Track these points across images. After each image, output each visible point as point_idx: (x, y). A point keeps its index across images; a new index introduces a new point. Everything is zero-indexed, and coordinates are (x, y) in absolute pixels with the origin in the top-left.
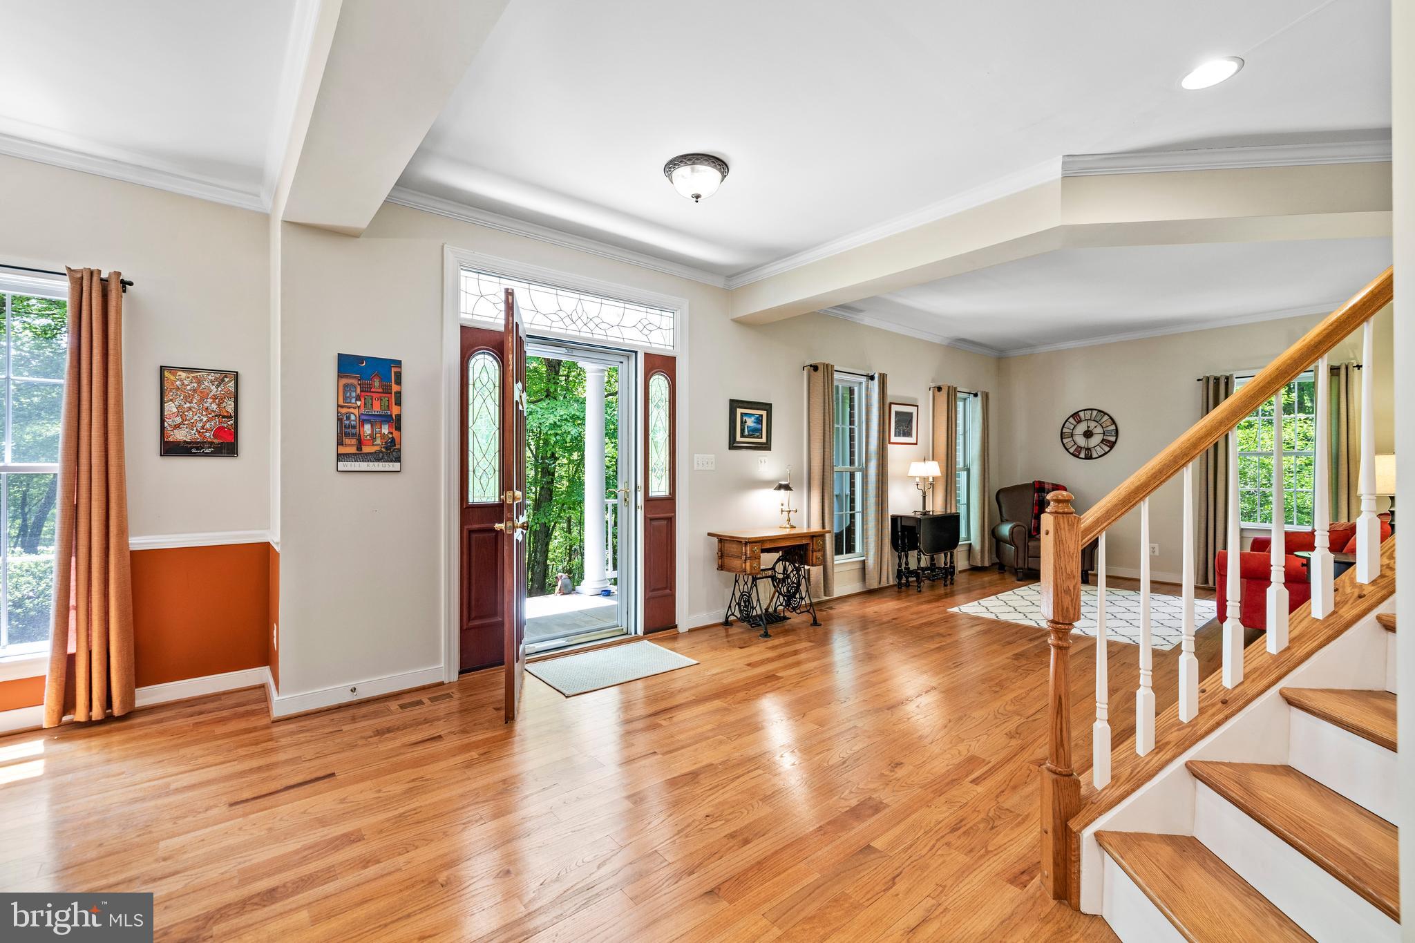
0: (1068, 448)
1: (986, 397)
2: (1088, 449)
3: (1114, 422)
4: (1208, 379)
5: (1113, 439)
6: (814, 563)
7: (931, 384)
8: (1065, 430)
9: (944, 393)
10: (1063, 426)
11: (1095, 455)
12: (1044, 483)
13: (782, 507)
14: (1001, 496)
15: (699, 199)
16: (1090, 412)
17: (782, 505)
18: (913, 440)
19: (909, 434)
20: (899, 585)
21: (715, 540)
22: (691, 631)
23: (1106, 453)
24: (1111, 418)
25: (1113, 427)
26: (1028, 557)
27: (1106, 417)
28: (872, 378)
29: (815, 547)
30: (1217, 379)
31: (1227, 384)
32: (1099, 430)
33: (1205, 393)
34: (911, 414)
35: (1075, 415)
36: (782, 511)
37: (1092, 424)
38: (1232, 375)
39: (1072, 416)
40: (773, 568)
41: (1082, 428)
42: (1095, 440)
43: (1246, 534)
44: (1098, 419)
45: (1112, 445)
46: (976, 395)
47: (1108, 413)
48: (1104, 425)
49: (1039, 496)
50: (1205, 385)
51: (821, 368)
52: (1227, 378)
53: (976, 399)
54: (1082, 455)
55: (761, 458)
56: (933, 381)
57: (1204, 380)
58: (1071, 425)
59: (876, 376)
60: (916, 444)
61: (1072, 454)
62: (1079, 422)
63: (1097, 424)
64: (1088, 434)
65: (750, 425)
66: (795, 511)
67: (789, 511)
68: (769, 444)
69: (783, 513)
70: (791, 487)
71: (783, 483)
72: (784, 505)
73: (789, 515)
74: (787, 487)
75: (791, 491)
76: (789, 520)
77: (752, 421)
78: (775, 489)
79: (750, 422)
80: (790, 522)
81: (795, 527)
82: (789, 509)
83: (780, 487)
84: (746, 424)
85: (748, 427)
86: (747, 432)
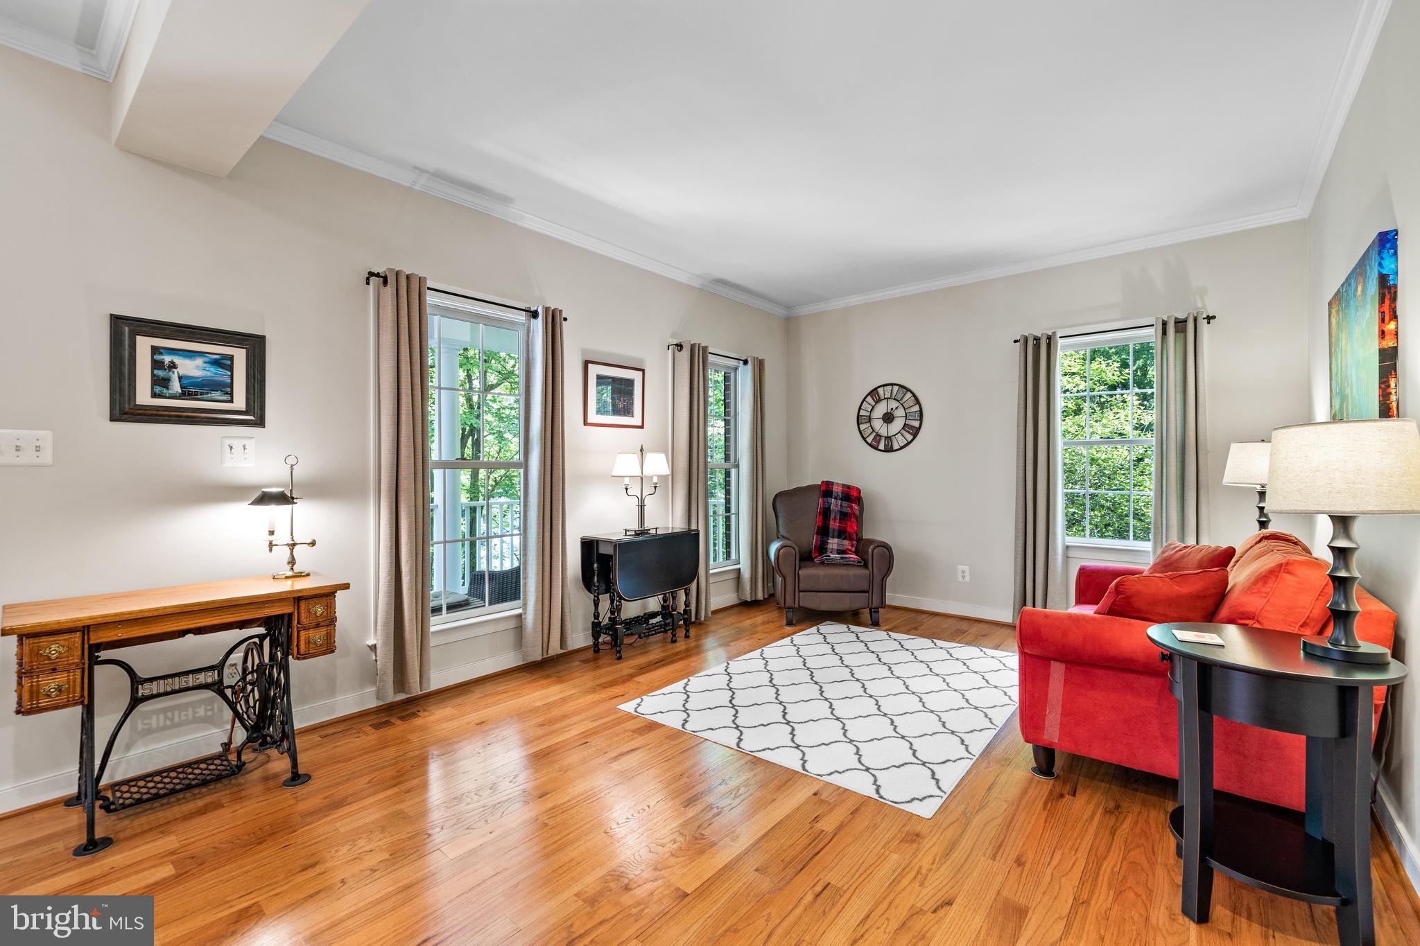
0: (865, 436)
1: (760, 366)
2: (888, 438)
3: (918, 402)
4: (1026, 339)
5: (916, 424)
6: (302, 652)
7: (670, 340)
8: (862, 413)
9: (685, 354)
10: (860, 408)
11: (896, 446)
12: (832, 483)
13: (271, 538)
14: (778, 503)
16: (890, 387)
17: (272, 533)
18: (636, 420)
19: (628, 411)
20: (596, 647)
23: (909, 443)
24: (914, 395)
25: (916, 408)
26: (799, 592)
27: (909, 395)
28: (535, 315)
29: (303, 620)
30: (1037, 339)
31: (1049, 346)
32: (900, 412)
33: (1023, 359)
34: (630, 383)
35: (873, 392)
37: (893, 404)
38: (1054, 333)
39: (869, 394)
40: (219, 667)
41: (881, 410)
42: (897, 425)
43: (1071, 554)
44: (899, 397)
45: (915, 432)
46: (746, 362)
47: (912, 389)
48: (906, 405)
49: (824, 502)
50: (1023, 348)
51: (391, 280)
52: (1049, 338)
53: (746, 367)
54: (882, 446)
56: (673, 336)
57: (1022, 341)
58: (868, 406)
59: (540, 311)
60: (642, 427)
61: (870, 445)
62: (878, 401)
63: (897, 404)
64: (888, 418)
65: (191, 375)
66: (309, 544)
67: (294, 545)
68: (256, 414)
69: (271, 550)
70: (293, 498)
71: (274, 490)
72: (275, 533)
73: (292, 553)
74: (283, 499)
75: (294, 505)
76: (292, 562)
77: (197, 367)
78: (253, 503)
79: (191, 368)
80: (295, 567)
81: (308, 575)
82: (293, 540)
83: (265, 499)
84: (175, 371)
85: (180, 378)
86: (176, 387)
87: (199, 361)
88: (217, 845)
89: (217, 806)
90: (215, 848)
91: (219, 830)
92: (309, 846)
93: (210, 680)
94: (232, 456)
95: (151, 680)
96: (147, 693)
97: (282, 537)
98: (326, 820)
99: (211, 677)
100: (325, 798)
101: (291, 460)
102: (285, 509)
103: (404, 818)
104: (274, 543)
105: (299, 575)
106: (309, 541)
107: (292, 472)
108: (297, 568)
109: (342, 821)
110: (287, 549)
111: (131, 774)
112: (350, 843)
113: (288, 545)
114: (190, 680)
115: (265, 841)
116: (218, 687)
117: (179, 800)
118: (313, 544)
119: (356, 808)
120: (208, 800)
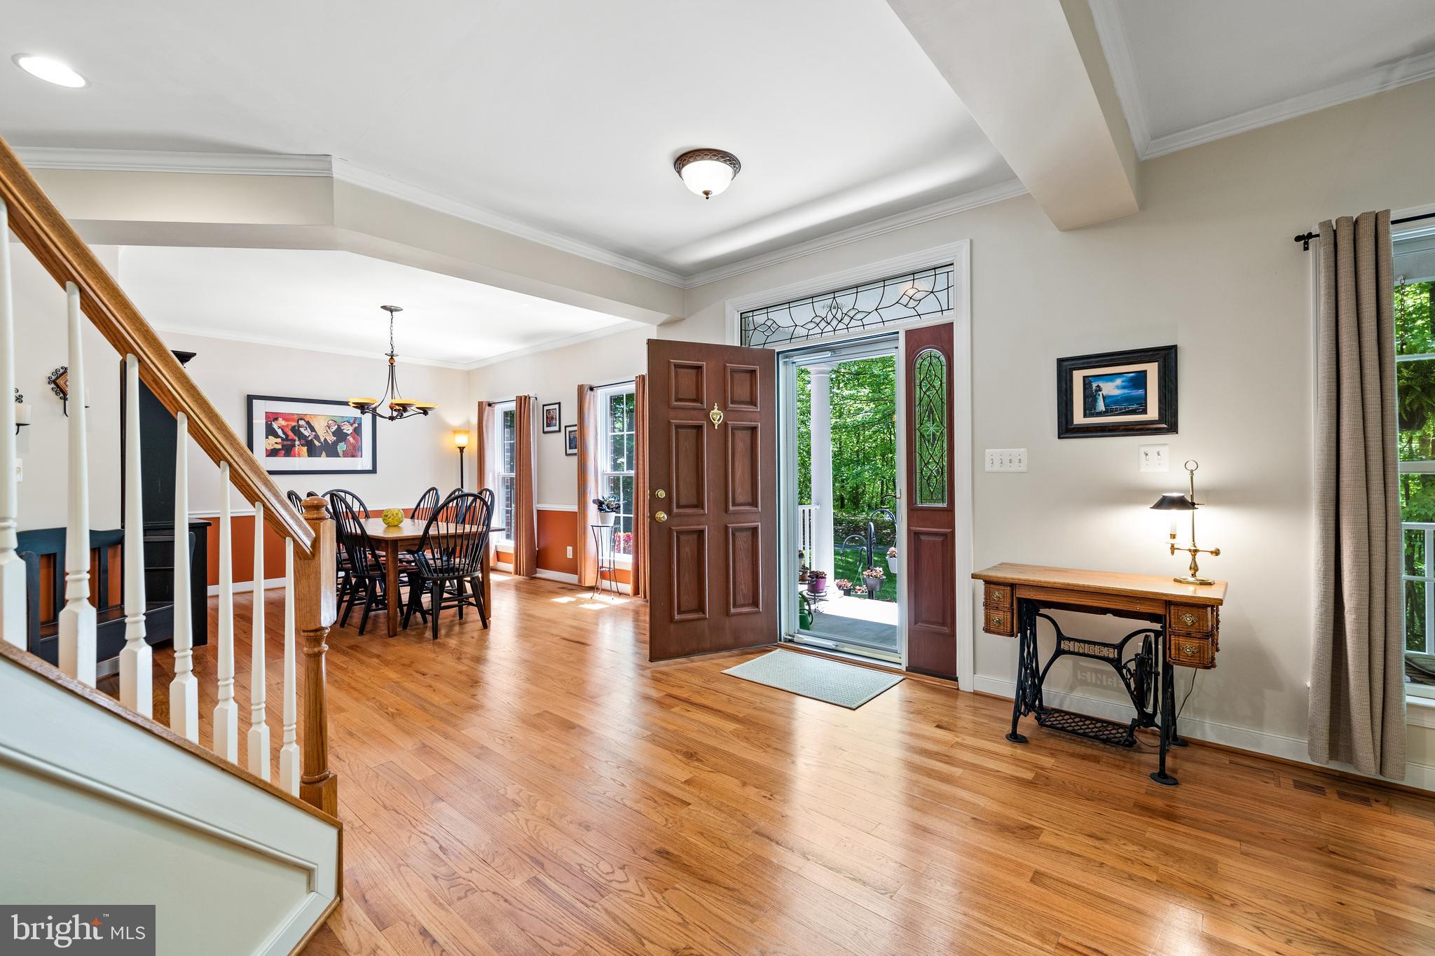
13: (1173, 541)
15: (709, 196)
17: (1173, 536)
21: (981, 583)
22: (976, 694)
36: (1173, 548)
40: (1120, 647)
55: (1143, 450)
65: (1113, 394)
66: (1212, 552)
67: (1196, 551)
68: (1168, 422)
69: (1173, 553)
70: (1193, 504)
71: (1175, 495)
72: (1177, 537)
73: (1194, 559)
74: (1182, 503)
75: (1195, 510)
76: (1194, 568)
77: (1117, 387)
78: (1153, 508)
79: (1111, 389)
80: (1197, 574)
81: (1210, 584)
82: (1195, 546)
83: (1167, 503)
84: (1100, 393)
85: (1104, 398)
86: (1101, 406)
87: (1119, 382)
88: (1067, 782)
89: (1096, 760)
90: (1063, 782)
91: (1079, 775)
92: (1113, 826)
93: (1111, 656)
94: (1147, 462)
95: (1070, 639)
96: (1066, 648)
97: (1184, 541)
98: (1148, 820)
99: (1113, 654)
100: (1167, 806)
101: (1192, 466)
102: (1187, 513)
103: (1209, 868)
104: (1176, 546)
105: (1204, 583)
106: (1213, 549)
107: (1192, 477)
108: (1200, 575)
109: (1158, 830)
110: (1189, 556)
111: (1072, 710)
112: (1142, 848)
113: (1190, 550)
114: (1096, 650)
115: (1093, 801)
116: (1117, 664)
117: (1082, 742)
118: (1217, 553)
119: (1182, 830)
120: (1095, 752)
